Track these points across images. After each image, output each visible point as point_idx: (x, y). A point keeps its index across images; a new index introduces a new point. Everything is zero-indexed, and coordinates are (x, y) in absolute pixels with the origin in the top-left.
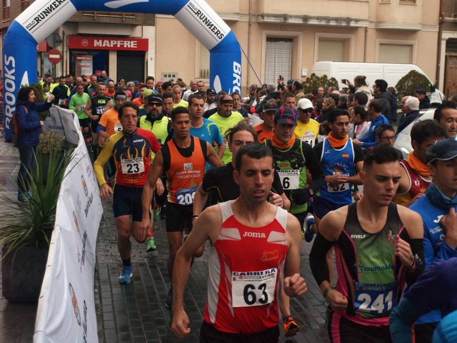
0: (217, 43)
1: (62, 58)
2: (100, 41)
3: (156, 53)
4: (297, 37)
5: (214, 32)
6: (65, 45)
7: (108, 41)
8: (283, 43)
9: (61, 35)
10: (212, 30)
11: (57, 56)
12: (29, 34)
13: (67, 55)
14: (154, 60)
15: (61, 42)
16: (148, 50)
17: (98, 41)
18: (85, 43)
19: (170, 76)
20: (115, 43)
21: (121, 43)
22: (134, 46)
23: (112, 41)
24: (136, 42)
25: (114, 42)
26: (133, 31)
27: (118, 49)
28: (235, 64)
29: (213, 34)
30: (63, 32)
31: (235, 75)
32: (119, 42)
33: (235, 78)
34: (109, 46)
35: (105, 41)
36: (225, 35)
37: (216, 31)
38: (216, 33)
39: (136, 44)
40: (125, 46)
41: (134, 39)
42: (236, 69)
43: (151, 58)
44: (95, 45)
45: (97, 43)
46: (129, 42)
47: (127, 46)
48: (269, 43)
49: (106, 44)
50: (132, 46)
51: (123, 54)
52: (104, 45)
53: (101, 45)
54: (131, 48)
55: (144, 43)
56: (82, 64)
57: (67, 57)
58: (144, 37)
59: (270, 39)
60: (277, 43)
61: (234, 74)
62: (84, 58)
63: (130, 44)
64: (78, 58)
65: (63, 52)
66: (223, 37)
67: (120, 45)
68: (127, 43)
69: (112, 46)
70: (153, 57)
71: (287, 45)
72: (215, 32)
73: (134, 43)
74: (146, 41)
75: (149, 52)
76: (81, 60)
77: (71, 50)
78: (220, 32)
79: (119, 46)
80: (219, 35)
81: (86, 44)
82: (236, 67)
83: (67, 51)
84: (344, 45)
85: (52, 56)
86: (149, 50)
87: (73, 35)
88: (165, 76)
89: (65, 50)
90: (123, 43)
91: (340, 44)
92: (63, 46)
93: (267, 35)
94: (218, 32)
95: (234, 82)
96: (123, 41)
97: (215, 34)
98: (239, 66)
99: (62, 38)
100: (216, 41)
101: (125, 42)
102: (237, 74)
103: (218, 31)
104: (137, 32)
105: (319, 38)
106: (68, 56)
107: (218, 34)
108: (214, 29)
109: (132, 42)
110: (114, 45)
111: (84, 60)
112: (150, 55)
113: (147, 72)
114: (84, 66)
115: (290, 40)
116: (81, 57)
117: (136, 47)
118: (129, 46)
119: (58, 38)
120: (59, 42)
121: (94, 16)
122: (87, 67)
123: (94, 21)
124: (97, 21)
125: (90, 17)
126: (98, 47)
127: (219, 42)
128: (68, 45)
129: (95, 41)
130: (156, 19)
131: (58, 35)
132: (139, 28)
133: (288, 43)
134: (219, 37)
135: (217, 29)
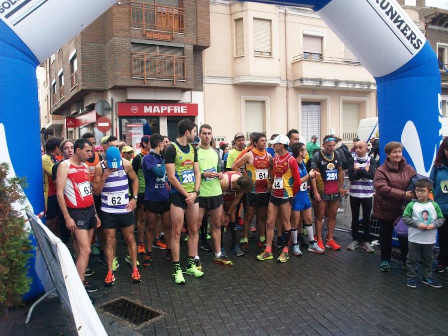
0: (410, 57)
1: (111, 126)
2: (150, 107)
3: (205, 117)
4: (325, 100)
5: (405, 34)
6: (114, 112)
7: (158, 107)
8: (313, 106)
9: (110, 102)
10: (402, 31)
11: (107, 124)
15: (110, 109)
16: (197, 115)
17: (148, 107)
18: (135, 109)
19: (219, 140)
20: (166, 109)
21: (171, 108)
22: (184, 111)
23: (162, 107)
24: (186, 107)
25: (164, 108)
26: (183, 96)
27: (169, 115)
29: (404, 38)
30: (112, 99)
32: (169, 107)
33: (441, 125)
34: (159, 111)
35: (155, 107)
36: (423, 42)
37: (409, 33)
38: (410, 38)
39: (186, 110)
40: (175, 112)
41: (183, 104)
44: (145, 112)
45: (147, 110)
46: (179, 107)
47: (177, 111)
49: (156, 110)
50: (182, 112)
51: (173, 120)
52: (154, 111)
53: (151, 112)
55: (193, 108)
56: (133, 131)
57: (116, 124)
58: (194, 102)
60: (308, 106)
61: (439, 117)
62: (134, 125)
63: (180, 109)
64: (128, 125)
65: (112, 120)
66: (421, 46)
67: (171, 111)
68: (177, 108)
69: (162, 112)
70: (203, 121)
71: (315, 108)
72: (408, 35)
73: (184, 108)
74: (196, 106)
76: (131, 128)
77: (121, 118)
78: (415, 36)
79: (169, 111)
81: (136, 111)
83: (116, 119)
84: (359, 107)
85: (100, 124)
86: (199, 115)
87: (122, 102)
89: (114, 117)
90: (173, 108)
91: (357, 106)
92: (112, 113)
93: (302, 99)
94: (413, 36)
97: (408, 38)
99: (111, 106)
100: (409, 52)
101: (175, 107)
104: (186, 98)
105: (343, 101)
106: (118, 124)
108: (405, 29)
109: (182, 107)
110: (164, 111)
111: (135, 127)
112: (200, 120)
114: (135, 134)
115: (318, 103)
116: (131, 124)
117: (186, 112)
118: (179, 112)
119: (106, 106)
120: (108, 109)
121: (144, 79)
122: (138, 134)
123: (144, 85)
124: (147, 85)
125: (139, 80)
126: (148, 113)
127: (414, 55)
128: (117, 112)
129: (145, 108)
130: (204, 84)
131: (107, 102)
132: (188, 93)
133: (317, 106)
134: (414, 45)
135: (410, 29)
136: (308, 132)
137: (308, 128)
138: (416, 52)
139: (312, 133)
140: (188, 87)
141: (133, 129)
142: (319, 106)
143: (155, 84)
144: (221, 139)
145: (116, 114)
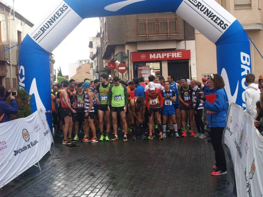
1: (127, 69)
2: (154, 55)
3: (197, 60)
5: (216, 23)
6: (130, 59)
7: (160, 54)
9: (126, 53)
10: (214, 21)
11: (124, 68)
12: (36, 43)
13: (131, 67)
14: (195, 66)
15: (127, 57)
16: (190, 58)
17: (153, 55)
18: (143, 57)
20: (165, 55)
21: (169, 54)
22: (179, 56)
23: (163, 54)
24: (181, 53)
25: (164, 55)
26: (179, 45)
27: (168, 59)
28: (243, 54)
30: (128, 50)
32: (168, 54)
33: (244, 70)
34: (160, 57)
35: (158, 54)
36: (229, 25)
37: (218, 21)
38: (220, 24)
39: (181, 55)
40: (173, 57)
41: (179, 51)
43: (193, 64)
44: (151, 58)
46: (175, 53)
47: (174, 56)
49: (159, 56)
50: (178, 56)
51: (172, 63)
52: (157, 57)
53: (155, 58)
54: (177, 57)
55: (187, 53)
56: (143, 72)
57: (131, 68)
58: (187, 49)
61: (242, 65)
62: (143, 68)
63: (177, 55)
64: (139, 68)
65: (128, 65)
66: (227, 28)
67: (169, 56)
68: (174, 54)
69: (163, 57)
70: (195, 63)
72: (218, 23)
73: (179, 54)
74: (189, 51)
76: (141, 70)
77: (133, 63)
78: (223, 23)
79: (168, 57)
80: (223, 26)
81: (144, 58)
82: (244, 58)
83: (131, 64)
85: (120, 68)
86: (191, 58)
87: (135, 52)
89: (130, 63)
90: (171, 54)
92: (128, 60)
95: (243, 74)
96: (171, 53)
97: (218, 24)
98: (247, 56)
99: (127, 55)
100: (219, 32)
101: (173, 54)
102: (246, 65)
103: (221, 21)
104: (182, 46)
107: (221, 24)
108: (216, 19)
109: (178, 53)
110: (164, 56)
111: (144, 69)
113: (191, 74)
114: (144, 74)
117: (181, 57)
118: (176, 56)
119: (124, 55)
120: (125, 58)
121: (146, 36)
122: (146, 74)
123: (146, 40)
124: (149, 40)
125: (143, 37)
127: (223, 33)
128: (132, 59)
129: (151, 55)
130: (195, 34)
131: (124, 53)
132: (183, 43)
134: (222, 27)
135: (219, 19)
138: (224, 31)
140: (179, 39)
141: (143, 70)
143: (154, 39)
144: (207, 76)
145: (131, 60)
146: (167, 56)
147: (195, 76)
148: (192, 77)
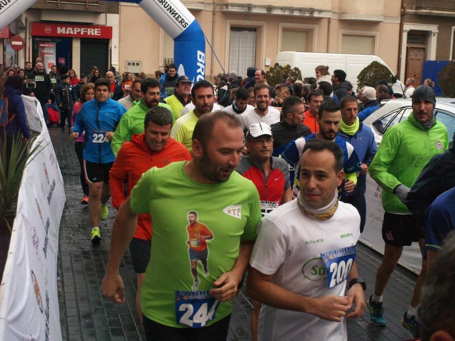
0: (181, 32)
1: (25, 45)
2: (64, 29)
3: (120, 40)
4: (261, 27)
5: (178, 20)
6: (28, 31)
7: (71, 29)
8: (247, 32)
10: (176, 19)
11: (20, 43)
13: (29, 42)
14: (117, 49)
15: (23, 28)
16: (111, 38)
17: (61, 28)
18: (48, 30)
19: (133, 64)
20: (79, 30)
21: (84, 30)
22: (98, 33)
23: (75, 29)
24: (100, 29)
25: (77, 30)
26: (97, 18)
27: (82, 37)
28: (199, 53)
29: (177, 22)
30: (26, 18)
31: (199, 64)
32: (82, 29)
33: (199, 67)
34: (72, 33)
35: (68, 29)
36: (189, 24)
37: (180, 19)
39: (100, 32)
40: (89, 34)
41: (97, 26)
42: (200, 58)
43: (115, 47)
44: (58, 32)
45: (61, 31)
46: (93, 30)
47: (91, 33)
48: (233, 32)
49: (70, 31)
50: (96, 34)
51: (86, 42)
52: (67, 33)
53: (64, 33)
55: (107, 31)
56: (45, 51)
57: (29, 44)
58: (108, 25)
59: (234, 29)
60: (241, 32)
62: (47, 45)
63: (94, 32)
64: (41, 45)
65: (26, 39)
66: (187, 26)
67: (84, 33)
68: (91, 30)
69: (75, 33)
70: (117, 45)
71: (251, 35)
73: (98, 31)
74: (110, 29)
75: (113, 40)
76: (44, 48)
77: (34, 37)
79: (82, 33)
80: (183, 24)
82: (200, 56)
83: (29, 38)
84: (307, 35)
85: (14, 43)
86: (113, 38)
87: (36, 22)
88: (129, 64)
90: (87, 30)
91: (305, 34)
92: (26, 33)
93: (231, 24)
95: (198, 71)
96: (86, 29)
97: (179, 22)
98: (203, 54)
99: (25, 25)
100: (180, 30)
101: (89, 29)
102: (201, 63)
103: (183, 19)
104: (101, 20)
105: (283, 28)
106: (31, 43)
107: (182, 22)
108: (178, 17)
109: (96, 30)
110: (77, 32)
111: (47, 47)
112: (114, 43)
113: (111, 59)
114: (48, 54)
115: (254, 29)
116: (44, 44)
117: (100, 35)
118: (93, 34)
119: (20, 25)
120: (21, 29)
121: (57, 3)
122: (51, 54)
123: (57, 8)
124: (60, 8)
125: (53, 4)
126: (61, 34)
127: (183, 30)
129: (59, 29)
130: (120, 7)
132: (103, 16)
133: (252, 33)
136: (239, 60)
137: (239, 56)
139: (244, 62)
141: (46, 49)
142: (255, 33)
143: (68, 7)
144: (135, 64)
145: (30, 33)
146: (80, 31)
147: (117, 63)
148: (112, 63)
